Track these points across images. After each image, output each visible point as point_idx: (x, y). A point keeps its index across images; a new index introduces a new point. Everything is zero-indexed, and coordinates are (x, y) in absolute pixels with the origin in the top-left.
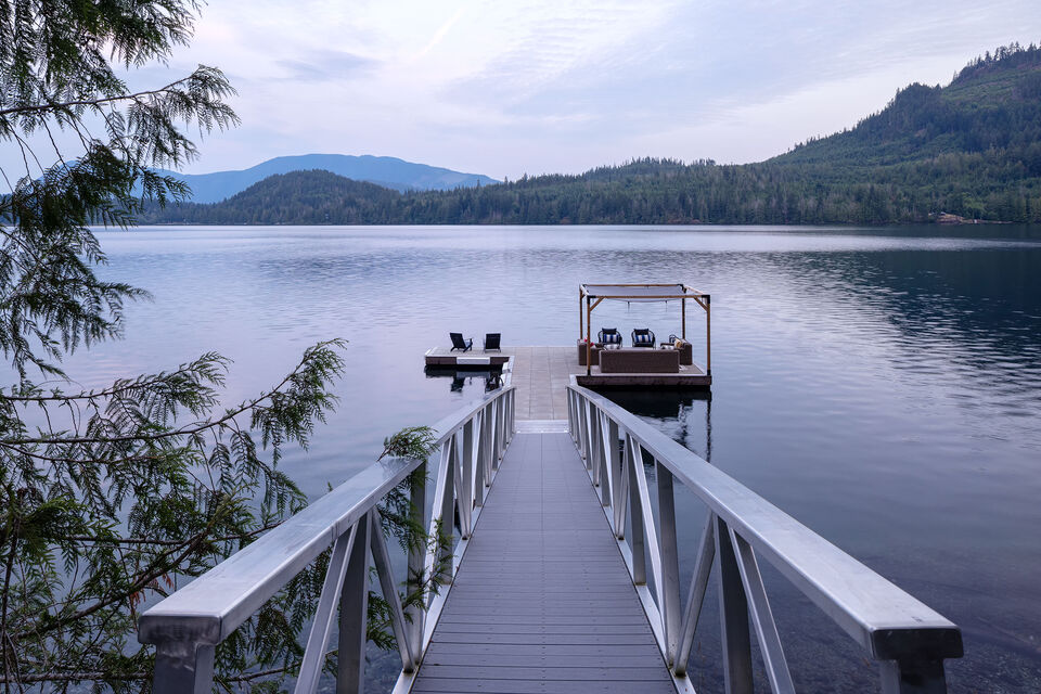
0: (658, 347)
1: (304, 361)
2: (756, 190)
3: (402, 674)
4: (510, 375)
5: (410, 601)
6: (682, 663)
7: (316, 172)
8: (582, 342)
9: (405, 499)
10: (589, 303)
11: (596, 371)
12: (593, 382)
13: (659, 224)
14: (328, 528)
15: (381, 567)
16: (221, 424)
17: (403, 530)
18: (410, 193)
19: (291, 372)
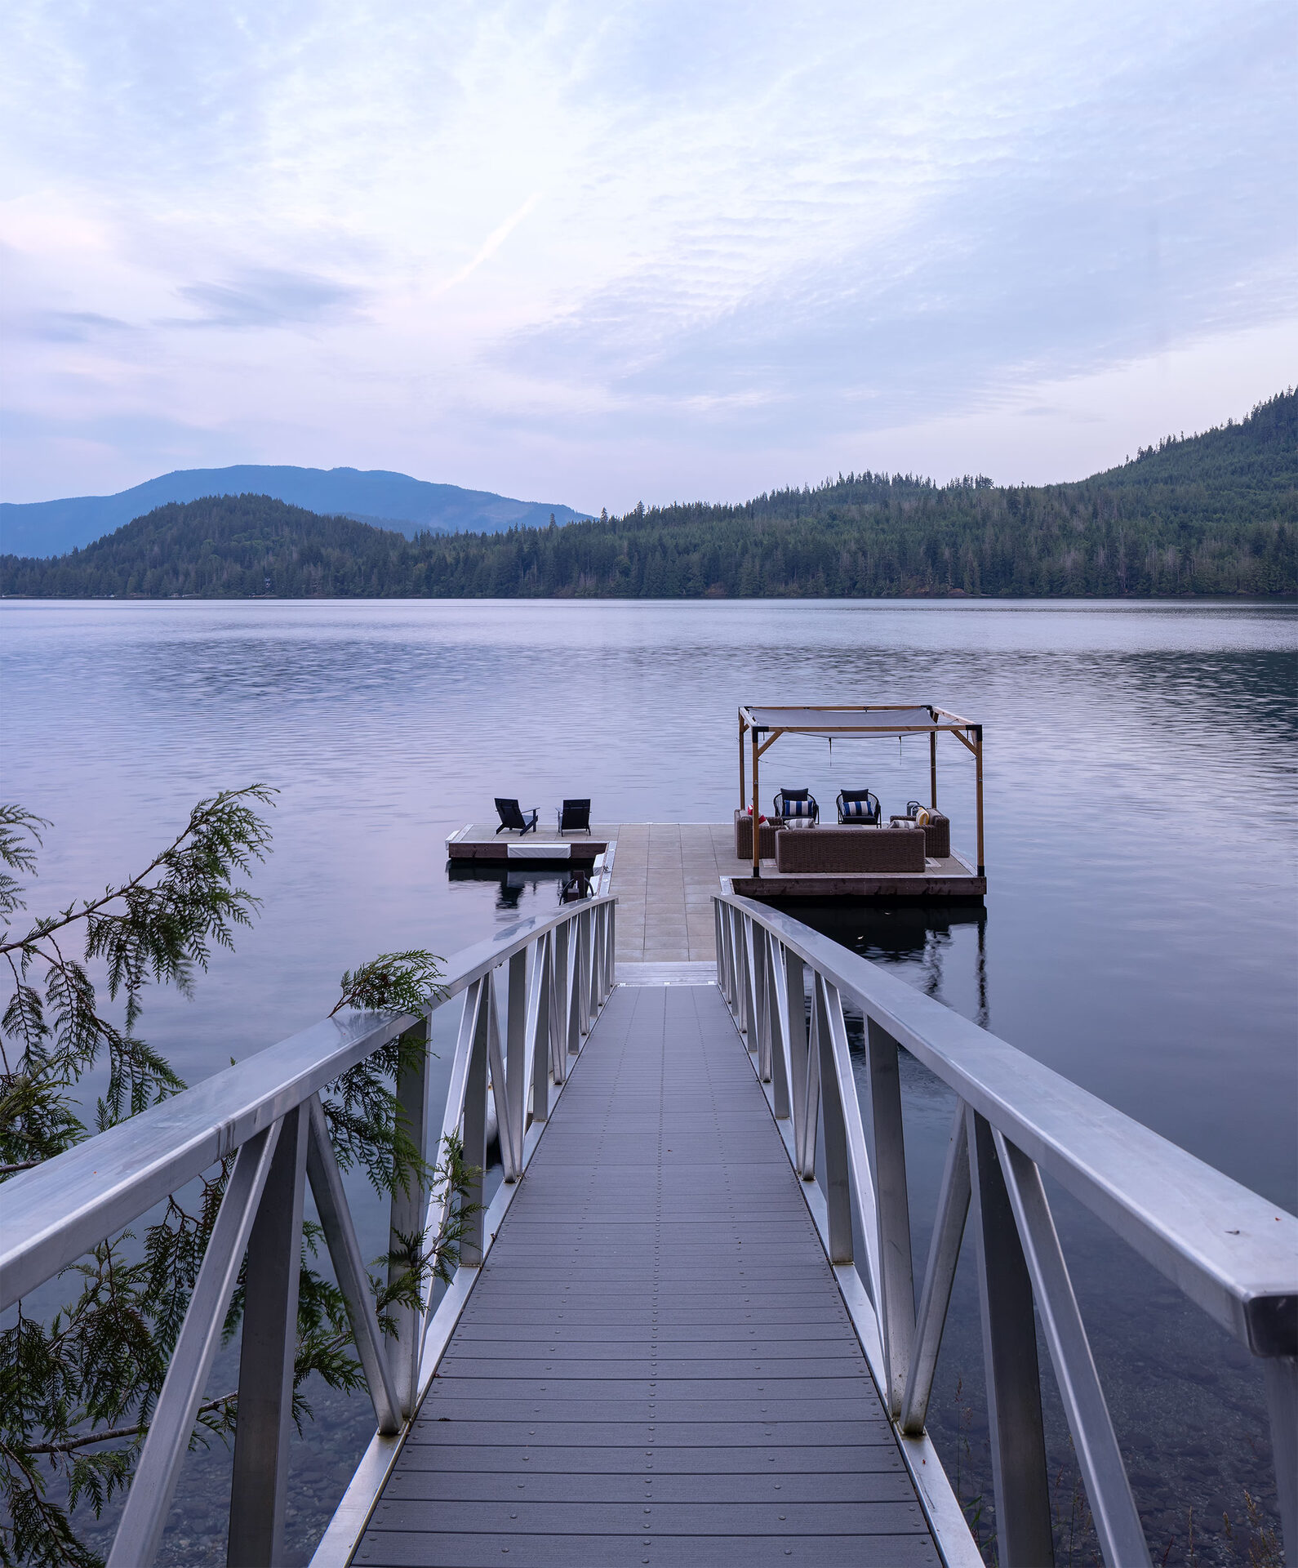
0: (885, 823)
1: (193, 827)
2: (1068, 534)
3: (376, 1439)
4: (607, 879)
5: (392, 1294)
6: (917, 1409)
7: (249, 499)
8: (744, 814)
9: (380, 1090)
10: (755, 740)
11: (770, 869)
12: (765, 891)
13: (889, 596)
14: (211, 1130)
15: (331, 1224)
16: (27, 946)
17: (374, 1149)
18: (424, 539)
19: (167, 846)
